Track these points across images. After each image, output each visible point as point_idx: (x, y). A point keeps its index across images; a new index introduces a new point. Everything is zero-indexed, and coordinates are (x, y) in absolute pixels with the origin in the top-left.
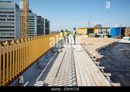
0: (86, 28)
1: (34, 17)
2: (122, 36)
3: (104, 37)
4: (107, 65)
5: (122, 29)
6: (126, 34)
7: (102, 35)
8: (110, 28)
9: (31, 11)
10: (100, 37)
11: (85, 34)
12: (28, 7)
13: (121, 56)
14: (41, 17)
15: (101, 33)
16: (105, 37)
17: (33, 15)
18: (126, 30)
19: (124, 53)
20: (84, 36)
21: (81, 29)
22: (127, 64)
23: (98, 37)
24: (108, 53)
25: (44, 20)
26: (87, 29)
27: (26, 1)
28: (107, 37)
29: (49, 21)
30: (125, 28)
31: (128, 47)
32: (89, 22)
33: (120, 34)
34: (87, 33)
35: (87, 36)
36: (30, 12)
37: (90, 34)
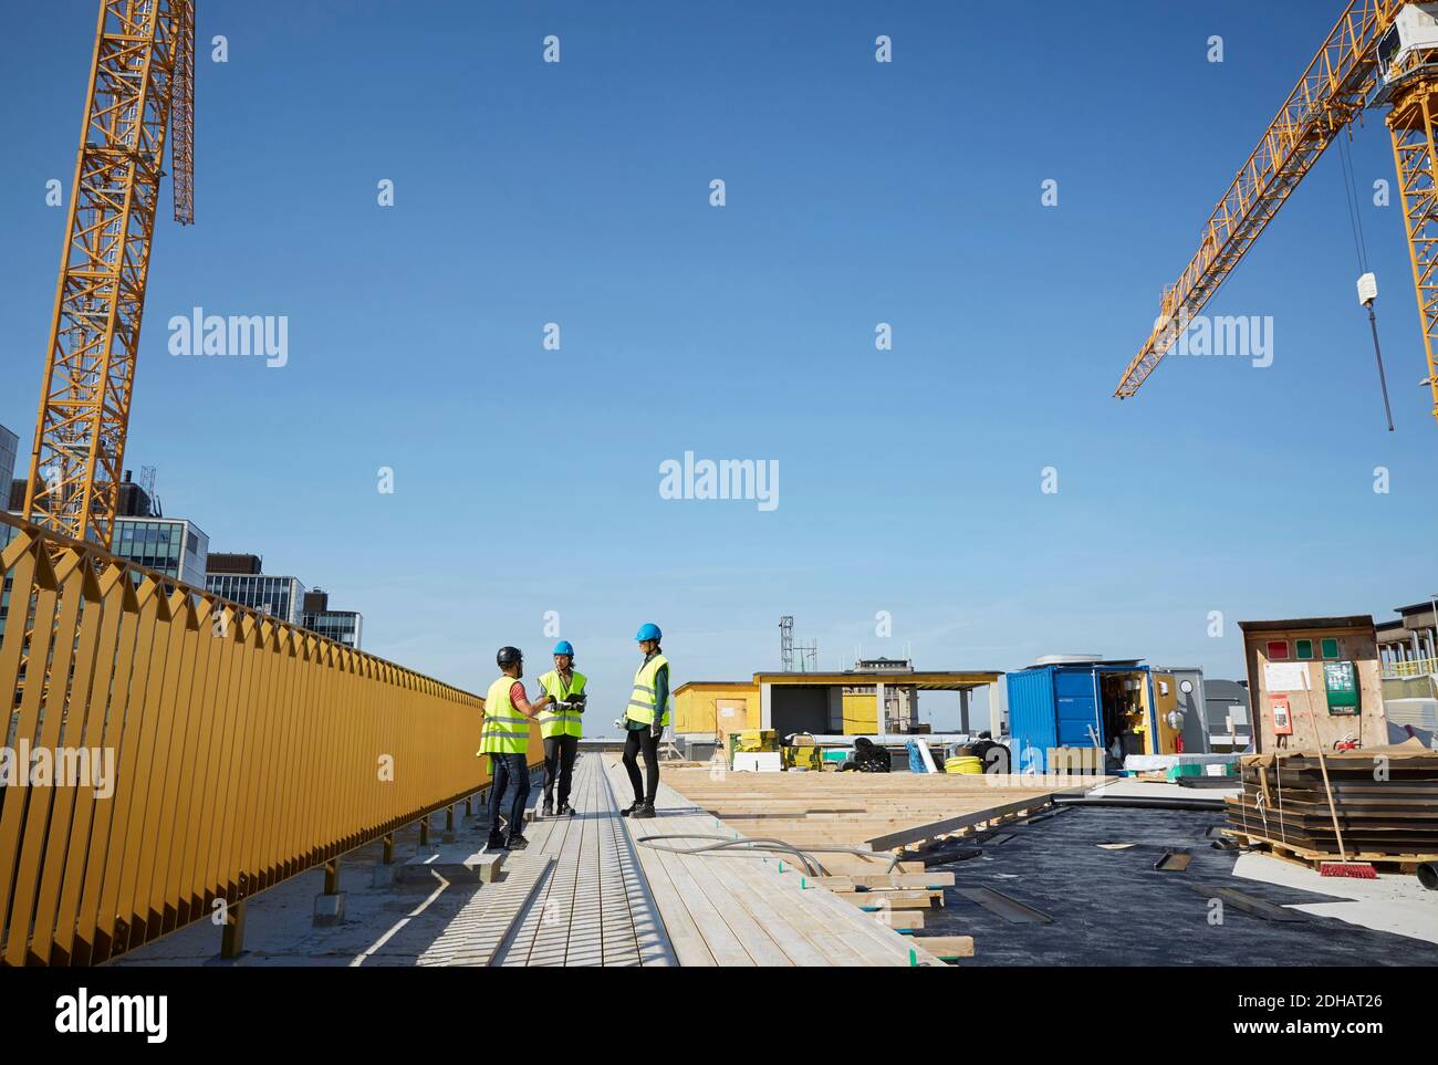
0: (763, 677)
1: (173, 564)
2: (1116, 751)
3: (940, 767)
4: (995, 949)
5: (1103, 681)
6: (1145, 726)
7: (923, 743)
8: (993, 676)
9: (145, 500)
10: (906, 767)
11: (751, 735)
12: (122, 439)
13: (1122, 888)
14: (253, 563)
15: (914, 730)
16: (952, 763)
17: (165, 538)
18: (1143, 686)
19: (1151, 868)
20: (744, 761)
21: (712, 695)
22: (1188, 934)
23: (886, 768)
24: (1000, 869)
25: (295, 605)
26: (766, 688)
27: (99, 381)
28: (972, 762)
29: (352, 615)
30: (1130, 669)
31: (1180, 827)
32: (786, 625)
33: (1095, 732)
34: (767, 727)
35: (772, 760)
36: (135, 501)
37: (806, 741)
